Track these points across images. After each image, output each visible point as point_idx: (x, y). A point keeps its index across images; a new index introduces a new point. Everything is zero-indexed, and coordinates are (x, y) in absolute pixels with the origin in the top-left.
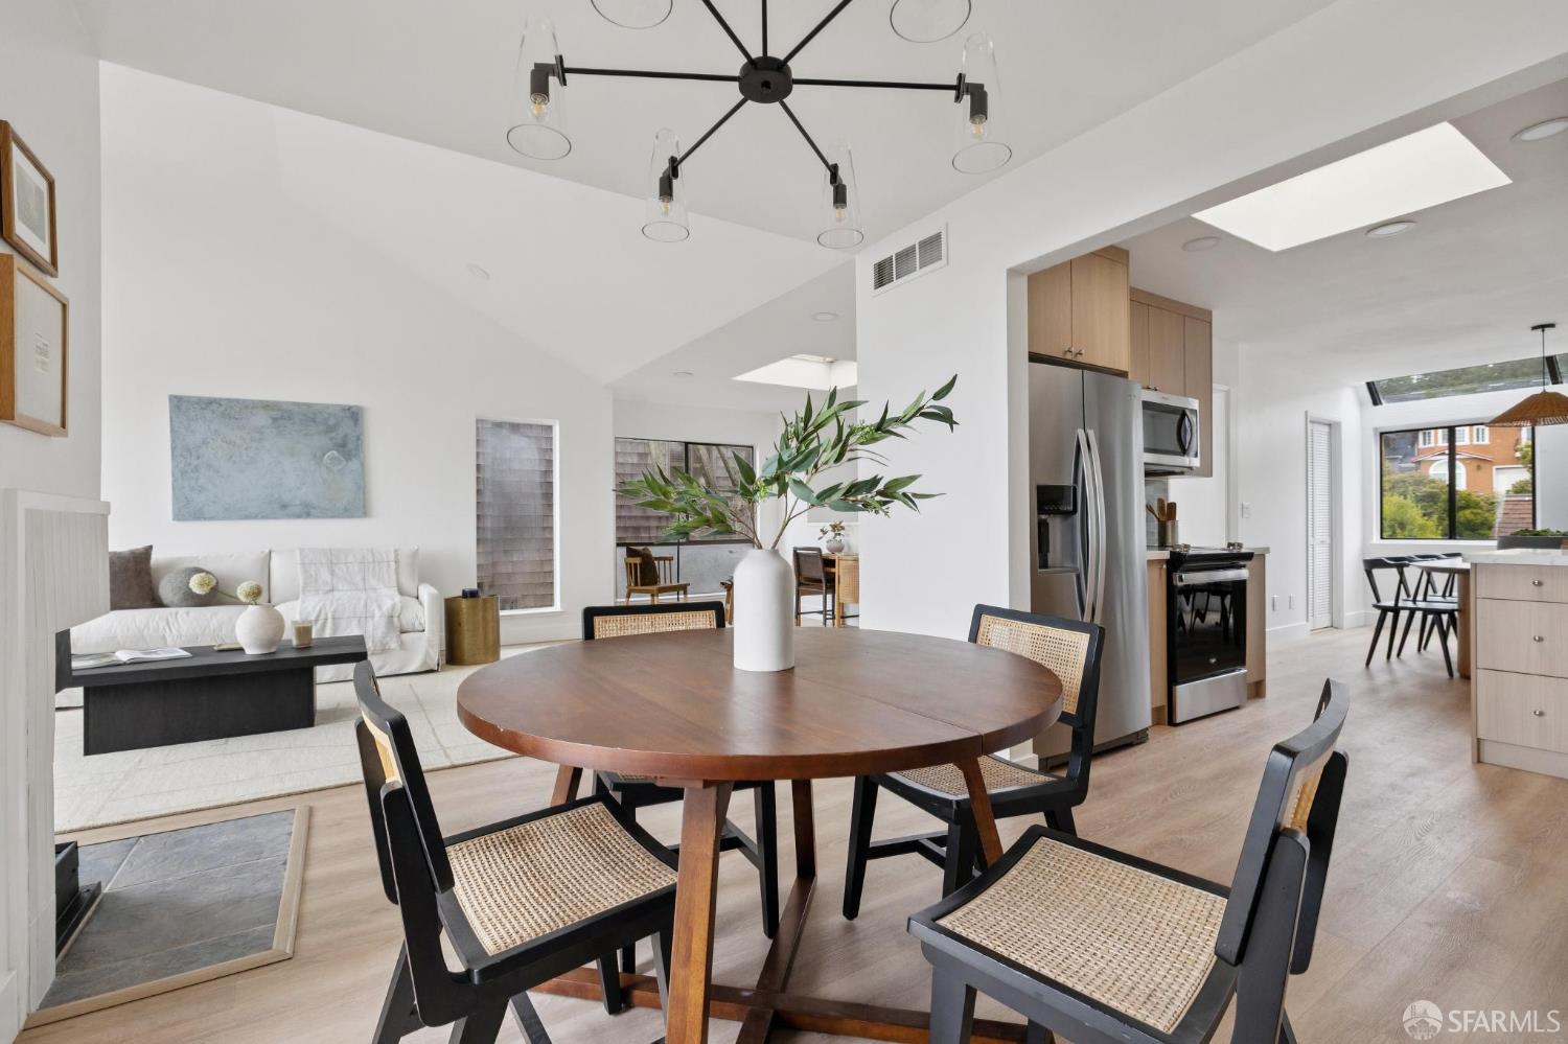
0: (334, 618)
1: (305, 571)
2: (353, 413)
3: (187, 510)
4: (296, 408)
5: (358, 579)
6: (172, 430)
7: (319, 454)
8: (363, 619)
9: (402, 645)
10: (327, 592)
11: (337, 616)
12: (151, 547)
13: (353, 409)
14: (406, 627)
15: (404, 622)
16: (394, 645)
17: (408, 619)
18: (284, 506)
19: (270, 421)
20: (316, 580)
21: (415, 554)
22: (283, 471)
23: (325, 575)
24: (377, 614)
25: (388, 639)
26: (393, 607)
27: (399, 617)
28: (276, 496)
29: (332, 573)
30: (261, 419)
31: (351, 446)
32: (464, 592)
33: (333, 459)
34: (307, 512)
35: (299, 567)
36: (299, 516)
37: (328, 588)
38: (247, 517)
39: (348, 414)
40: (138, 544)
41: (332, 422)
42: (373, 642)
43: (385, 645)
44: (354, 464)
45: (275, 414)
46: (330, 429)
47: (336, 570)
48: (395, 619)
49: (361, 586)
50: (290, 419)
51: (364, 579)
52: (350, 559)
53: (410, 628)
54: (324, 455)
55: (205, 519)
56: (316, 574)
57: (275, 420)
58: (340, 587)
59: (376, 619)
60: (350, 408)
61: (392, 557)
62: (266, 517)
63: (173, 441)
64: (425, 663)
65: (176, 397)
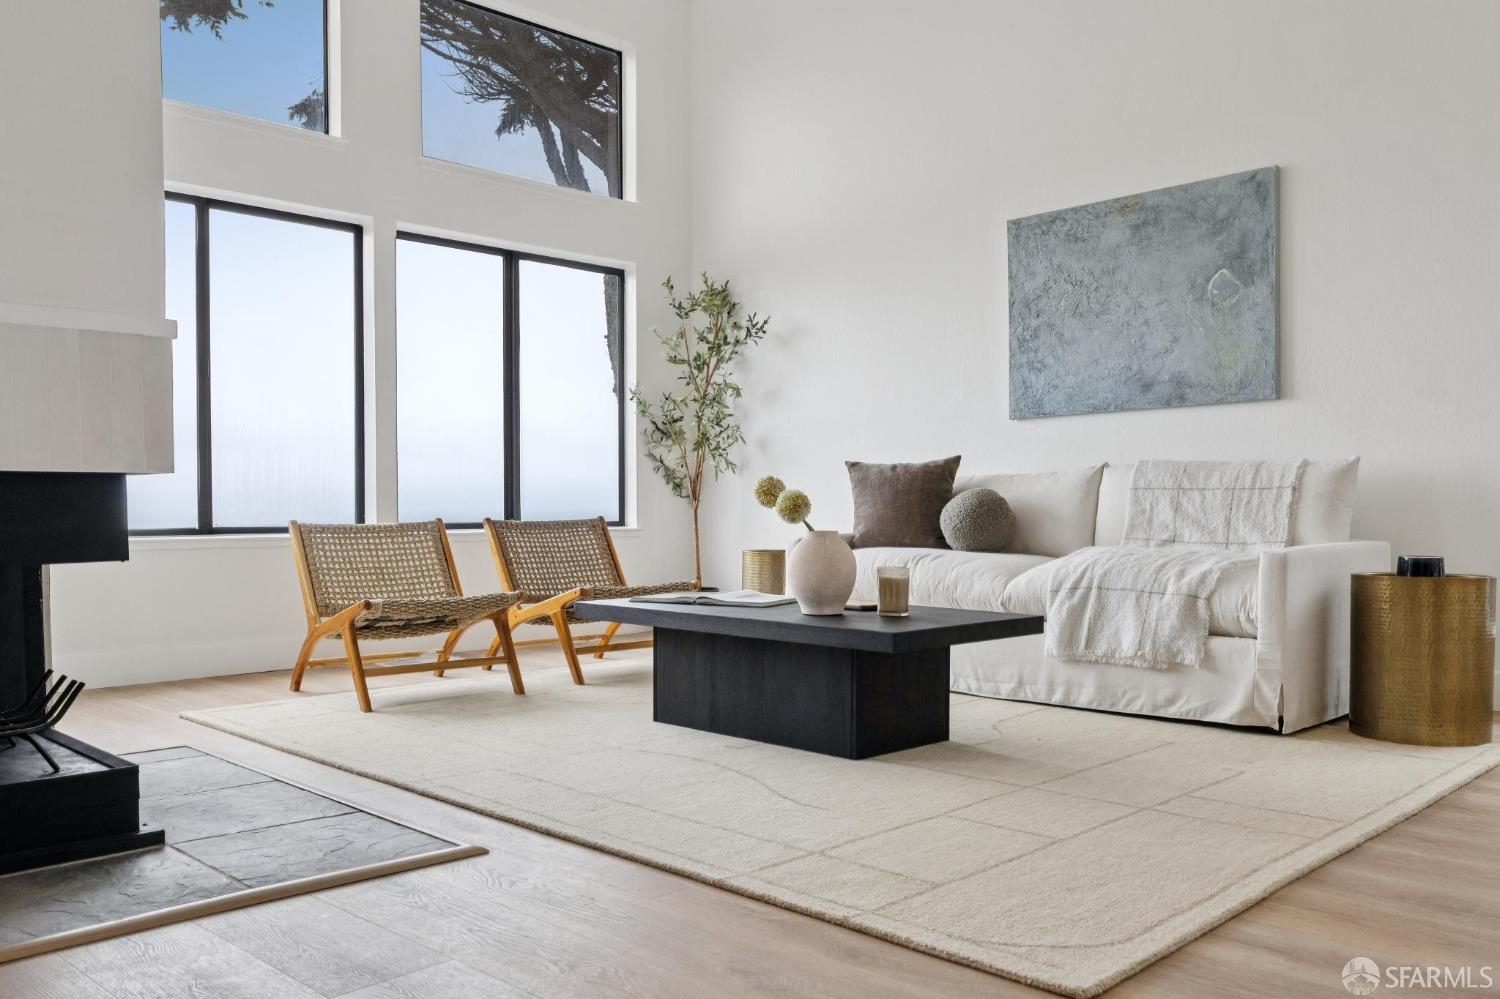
0: (1100, 588)
1: (1136, 502)
2: (1259, 185)
3: (1028, 406)
4: (1167, 200)
5: (1218, 521)
6: (1010, 277)
7: (1200, 280)
8: (1146, 595)
9: (1207, 660)
10: (1164, 543)
11: (1106, 585)
12: (958, 459)
13: (1259, 178)
14: (1225, 624)
15: (1217, 610)
16: (1190, 657)
17: (1226, 607)
18: (1147, 387)
19: (1128, 232)
20: (1150, 522)
21: (1348, 472)
22: (1146, 322)
23: (1164, 513)
24: (1171, 589)
25: (1181, 643)
26: (1203, 579)
27: (1209, 599)
28: (1135, 368)
29: (1177, 508)
30: (1115, 233)
31: (1253, 254)
33: (1224, 285)
34: (1179, 395)
35: (1129, 493)
36: (1168, 404)
37: (1165, 536)
38: (1096, 410)
39: (1250, 188)
40: (939, 455)
41: (1222, 211)
42: (1154, 643)
43: (1175, 655)
44: (1260, 291)
45: (1133, 218)
46: (1219, 226)
47: (1184, 501)
48: (1201, 603)
49: (1220, 537)
50: (1156, 222)
51: (1228, 522)
52: (1214, 482)
53: (1231, 628)
54: (1208, 280)
55: (1045, 415)
56: (1152, 509)
57: (1136, 228)
58: (1186, 538)
59: (1167, 597)
60: (1253, 176)
61: (1290, 479)
62: (1120, 408)
63: (1011, 293)
64: (1249, 708)
65: (1014, 222)
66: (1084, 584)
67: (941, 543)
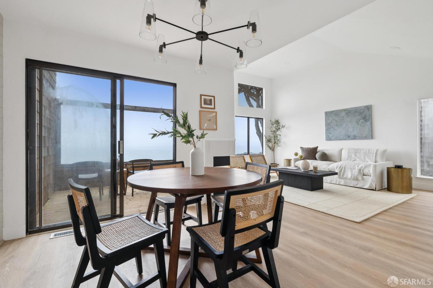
0: (344, 168)
1: (348, 154)
2: (368, 107)
3: (328, 139)
4: (352, 109)
5: (363, 158)
6: (325, 120)
7: (358, 121)
8: (352, 169)
9: (363, 179)
10: (353, 161)
11: (345, 167)
12: (318, 147)
13: (368, 106)
14: (365, 174)
15: (364, 172)
16: (360, 178)
17: (366, 171)
18: (349, 137)
19: (345, 114)
20: (351, 158)
21: (385, 151)
22: (349, 127)
23: (353, 156)
24: (356, 168)
25: (358, 176)
26: (362, 167)
27: (363, 170)
28: (347, 134)
29: (355, 155)
30: (343, 114)
31: (367, 118)
32: (395, 166)
33: (362, 122)
34: (355, 138)
35: (347, 153)
36: (353, 139)
37: (354, 160)
38: (340, 140)
39: (366, 108)
40: (315, 146)
41: (362, 111)
42: (354, 176)
43: (357, 178)
44: (368, 123)
45: (346, 112)
46: (361, 113)
47: (357, 155)
48: (362, 171)
49: (363, 160)
50: (350, 113)
51: (364, 158)
52: (362, 152)
53: (367, 174)
54: (359, 121)
55: (332, 140)
56: (351, 155)
57: (347, 113)
58: (357, 160)
59: (356, 170)
60: (367, 106)
61: (375, 152)
62: (344, 140)
63: (325, 122)
64: (370, 186)
65: (326, 112)
66: (342, 167)
67: (316, 159)
